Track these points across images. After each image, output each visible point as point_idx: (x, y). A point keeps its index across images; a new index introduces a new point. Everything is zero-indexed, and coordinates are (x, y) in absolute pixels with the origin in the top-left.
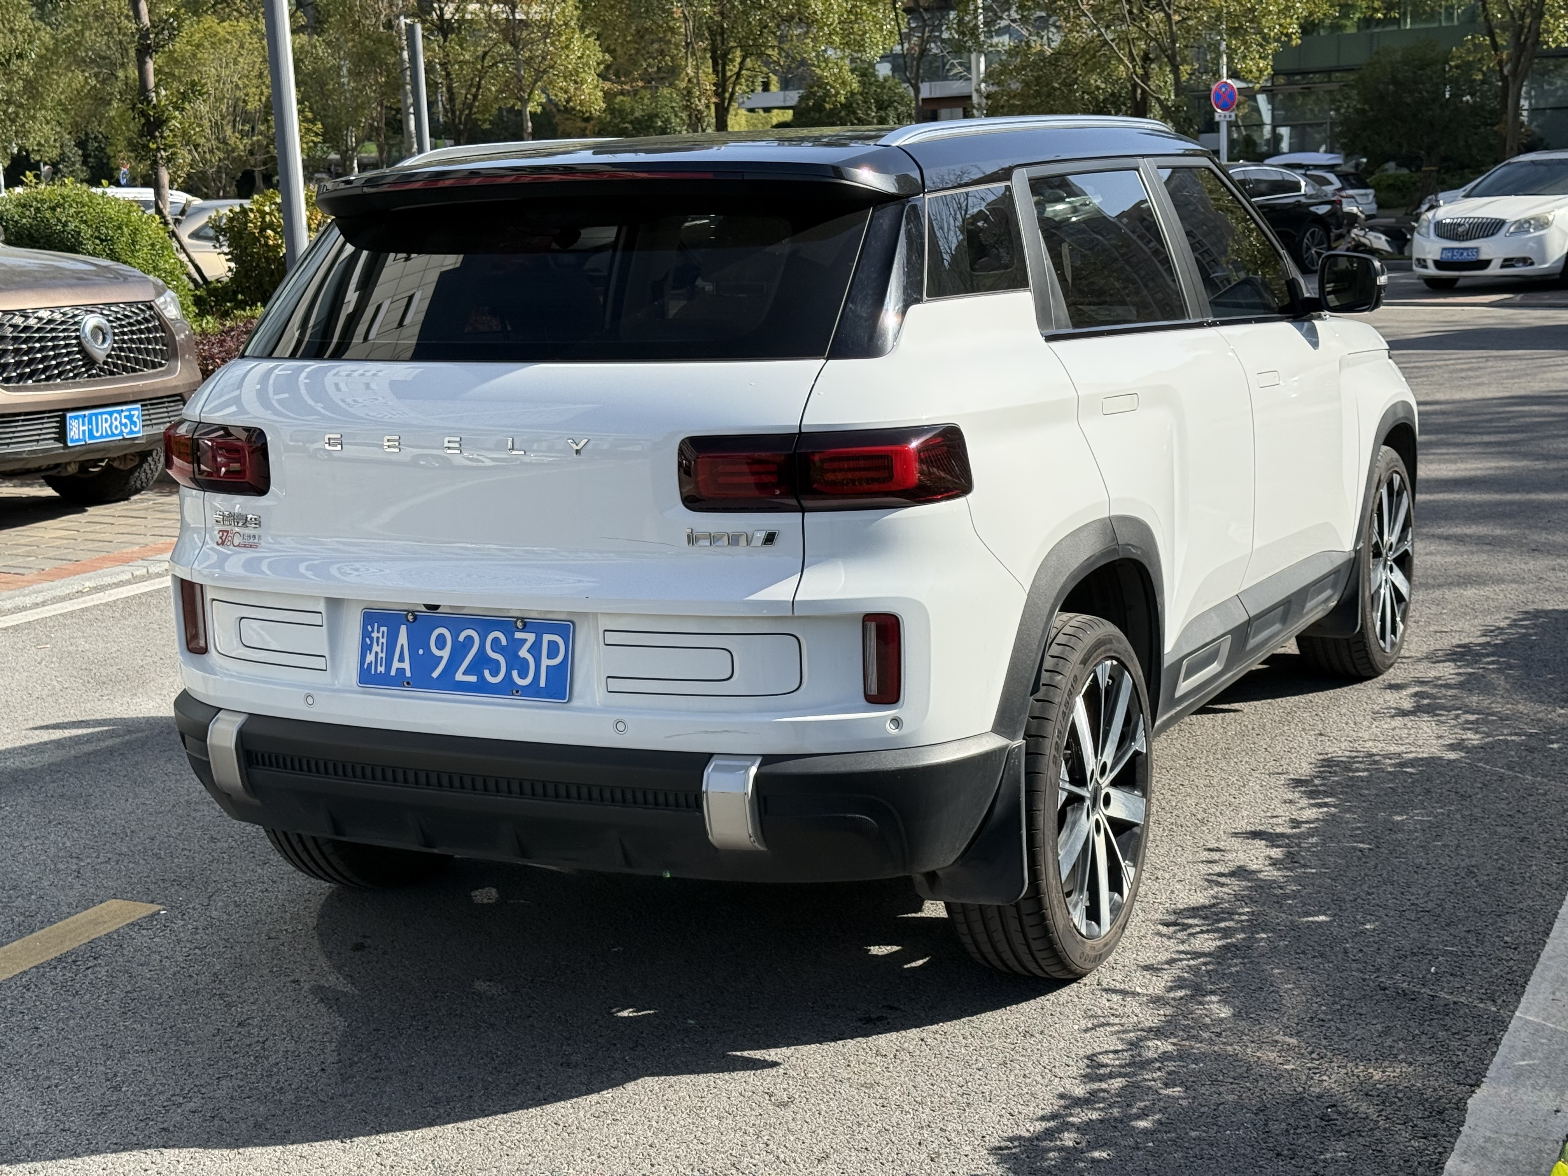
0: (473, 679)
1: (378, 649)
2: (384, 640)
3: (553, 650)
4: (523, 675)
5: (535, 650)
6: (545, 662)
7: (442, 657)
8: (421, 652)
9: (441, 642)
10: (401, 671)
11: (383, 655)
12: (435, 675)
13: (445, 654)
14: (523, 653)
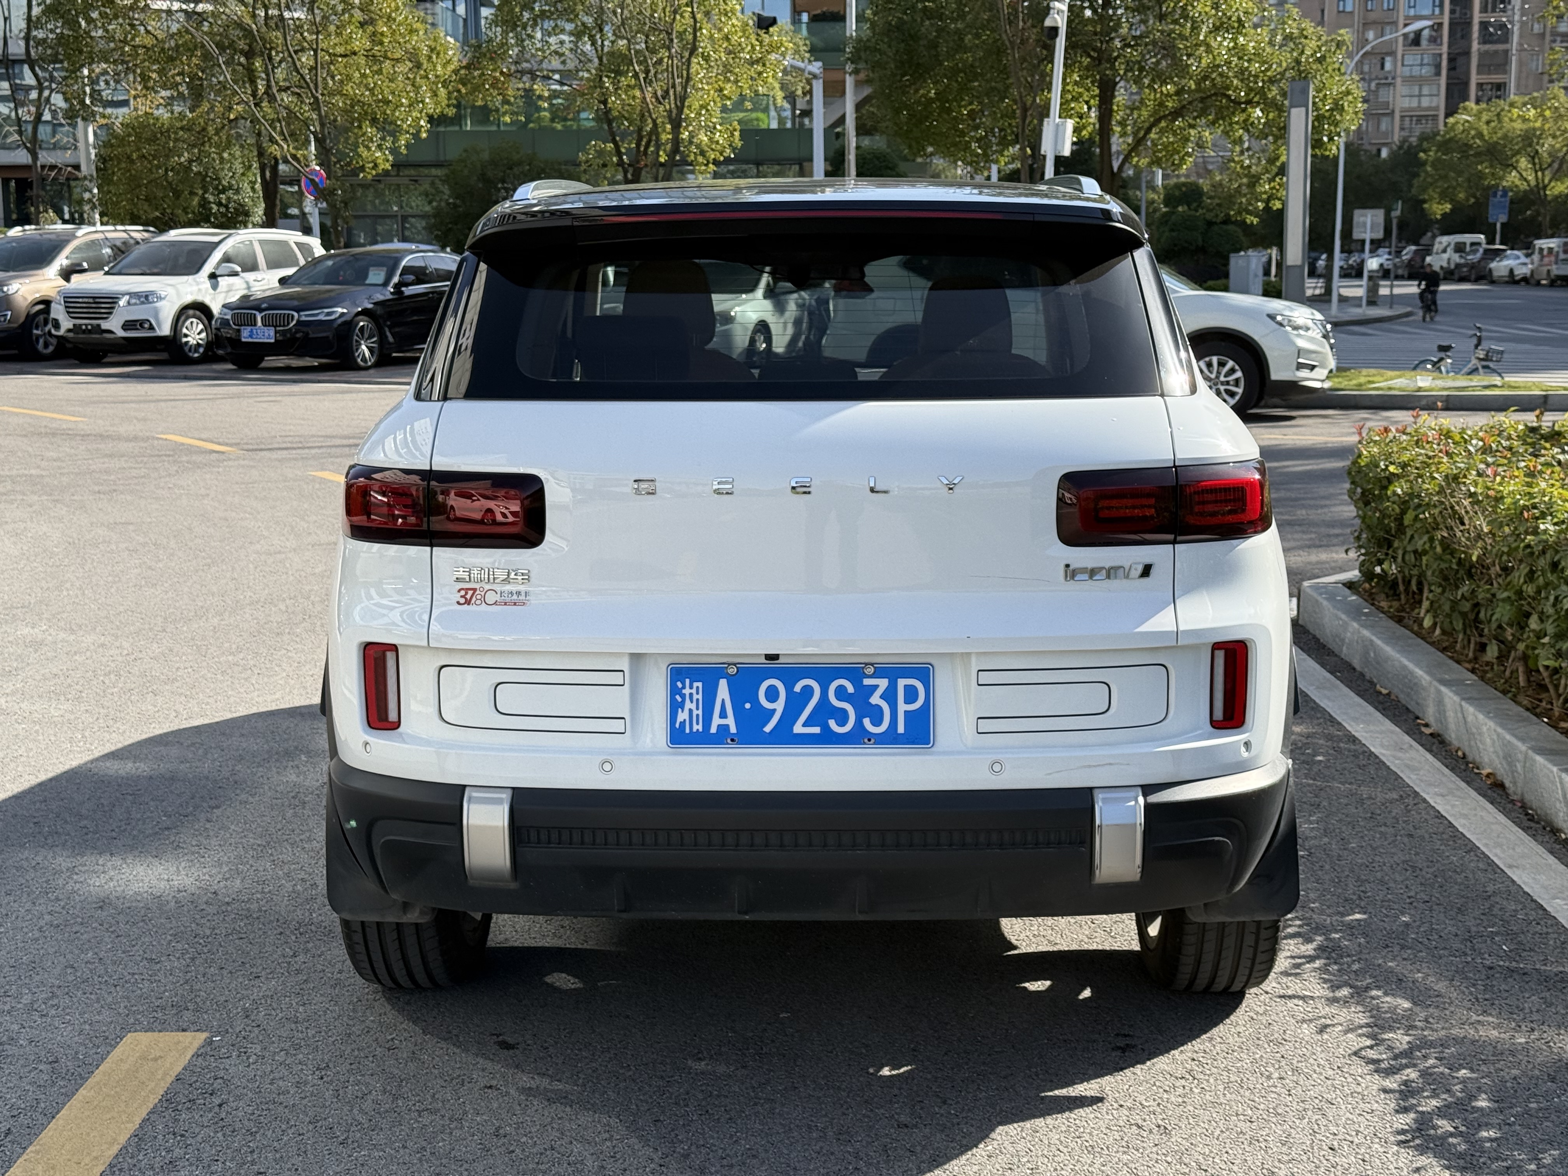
0: (816, 730)
1: (693, 706)
2: (700, 697)
3: (911, 694)
4: (877, 722)
5: (890, 696)
6: (902, 707)
7: (774, 711)
8: (748, 706)
9: (772, 695)
10: (724, 728)
11: (700, 712)
12: (768, 729)
13: (779, 706)
14: (875, 699)
